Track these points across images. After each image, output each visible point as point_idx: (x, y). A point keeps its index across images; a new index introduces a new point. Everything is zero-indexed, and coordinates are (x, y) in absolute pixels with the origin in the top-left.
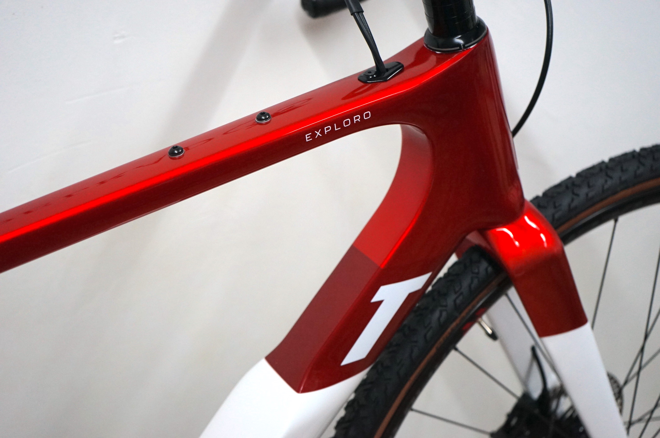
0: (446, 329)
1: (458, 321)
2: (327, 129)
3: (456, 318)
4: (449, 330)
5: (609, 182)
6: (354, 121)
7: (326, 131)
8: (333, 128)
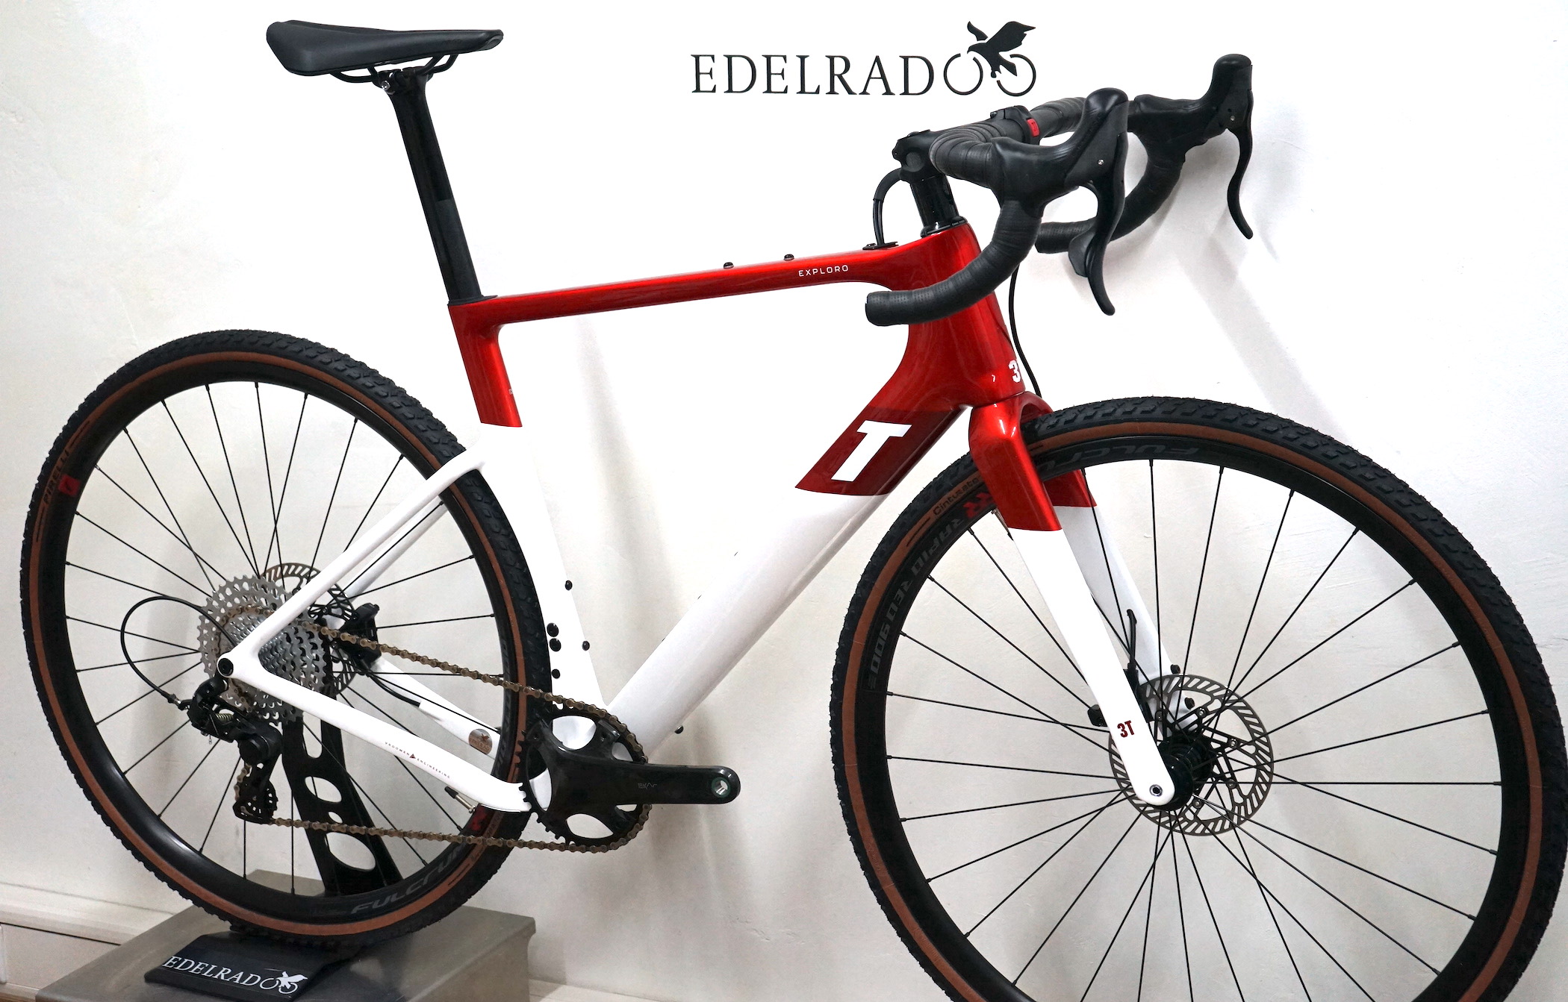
0: (942, 495)
1: (953, 492)
3: (951, 488)
6: (836, 270)
7: (814, 273)
8: (819, 271)
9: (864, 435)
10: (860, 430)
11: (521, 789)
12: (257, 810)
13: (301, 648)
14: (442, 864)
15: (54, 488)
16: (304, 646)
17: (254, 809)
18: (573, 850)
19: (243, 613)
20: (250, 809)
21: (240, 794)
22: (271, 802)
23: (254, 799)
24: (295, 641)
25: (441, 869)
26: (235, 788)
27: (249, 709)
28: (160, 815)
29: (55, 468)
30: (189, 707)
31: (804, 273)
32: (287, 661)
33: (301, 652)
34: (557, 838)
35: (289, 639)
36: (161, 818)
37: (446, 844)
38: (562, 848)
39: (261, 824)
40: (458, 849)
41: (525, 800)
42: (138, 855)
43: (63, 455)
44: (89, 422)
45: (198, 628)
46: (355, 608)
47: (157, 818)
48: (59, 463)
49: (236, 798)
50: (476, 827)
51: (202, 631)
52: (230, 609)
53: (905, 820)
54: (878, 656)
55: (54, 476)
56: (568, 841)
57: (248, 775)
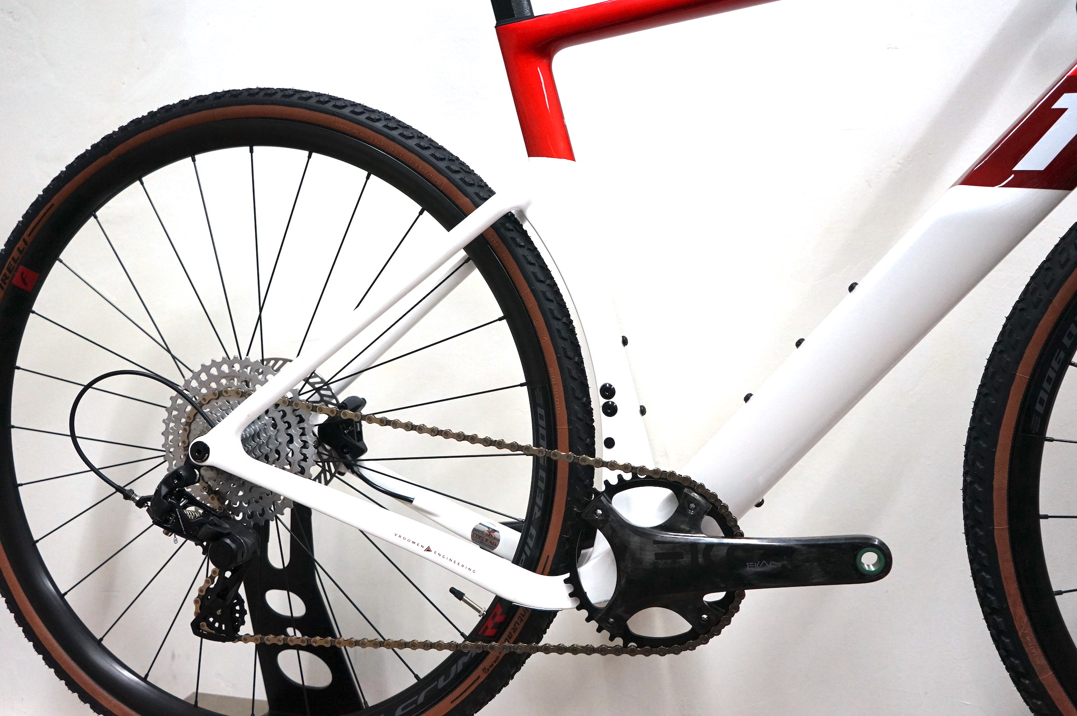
9: (1062, 111)
10: (1056, 106)
11: (566, 581)
12: (220, 626)
13: (288, 434)
14: (442, 678)
15: (7, 281)
16: (292, 431)
17: (217, 625)
18: (633, 653)
19: (221, 398)
20: (211, 625)
21: (201, 608)
22: (237, 615)
23: (219, 612)
24: (282, 426)
25: (441, 683)
26: (196, 602)
27: (220, 508)
28: (102, 639)
29: (10, 260)
30: (149, 503)
32: (271, 450)
33: (288, 438)
34: (612, 638)
35: (275, 426)
36: (103, 642)
37: (447, 653)
38: (617, 651)
39: (224, 641)
40: (465, 659)
41: (571, 595)
42: (72, 685)
43: (20, 244)
44: (53, 205)
45: (164, 421)
46: (340, 402)
47: (99, 642)
48: (15, 253)
49: (196, 613)
50: (489, 632)
51: (167, 425)
52: (204, 395)
53: (1060, 593)
54: (1046, 391)
55: (8, 269)
56: (625, 644)
57: (212, 586)
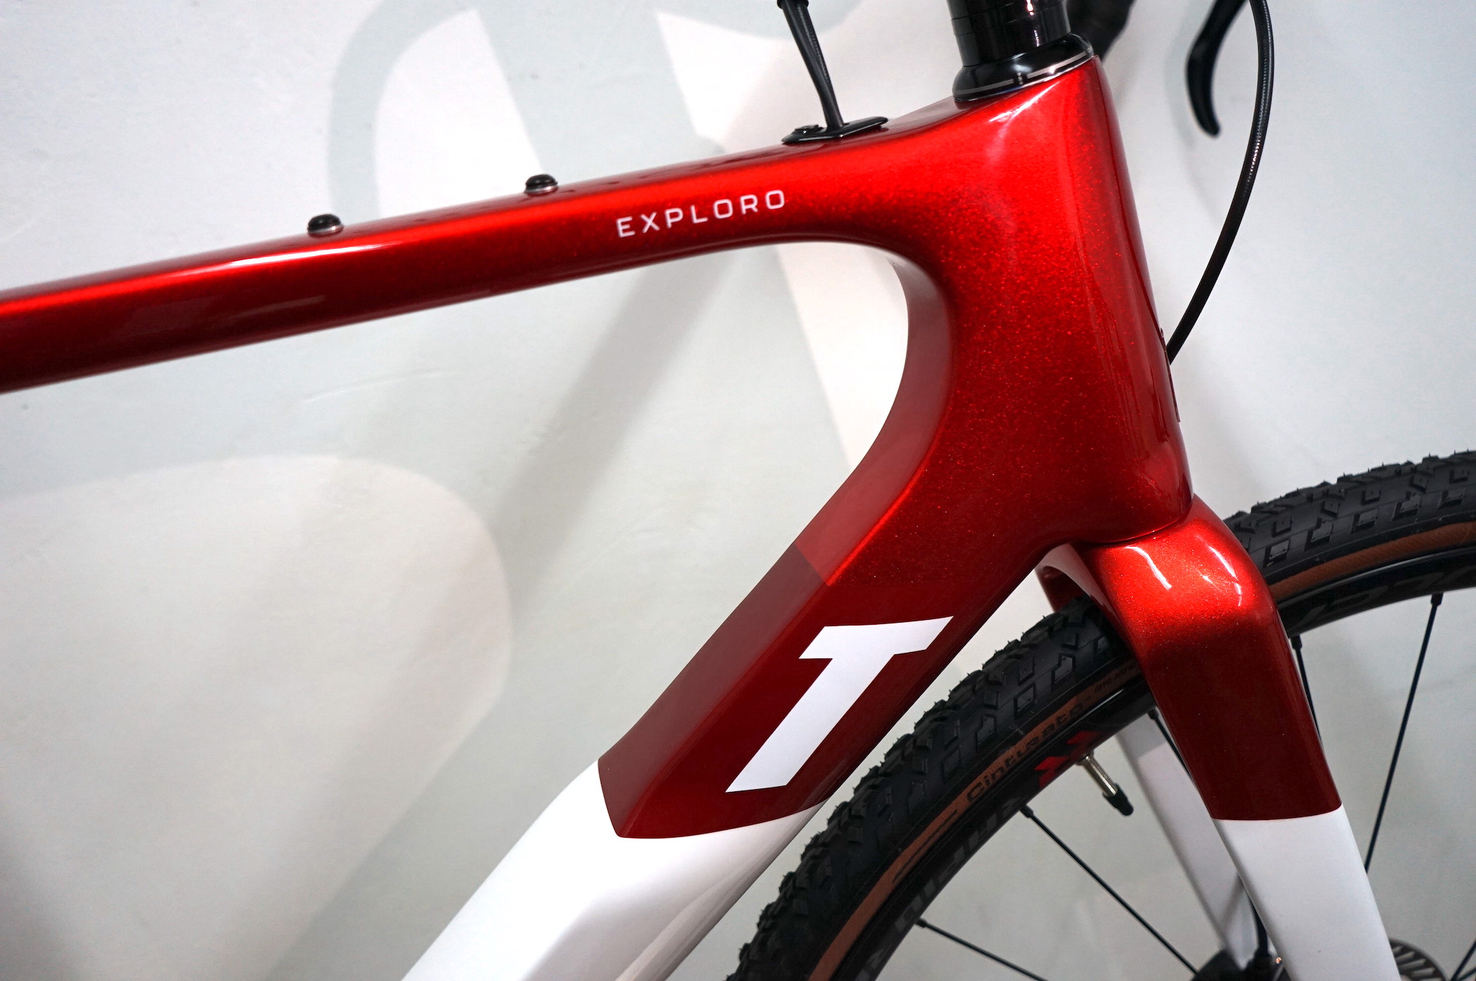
0: (994, 756)
1: (1021, 746)
2: (674, 215)
3: (1018, 738)
4: (1000, 761)
5: (1416, 499)
6: (744, 208)
7: (670, 221)
8: (687, 216)
9: (824, 663)
10: (809, 653)
31: (637, 225)
